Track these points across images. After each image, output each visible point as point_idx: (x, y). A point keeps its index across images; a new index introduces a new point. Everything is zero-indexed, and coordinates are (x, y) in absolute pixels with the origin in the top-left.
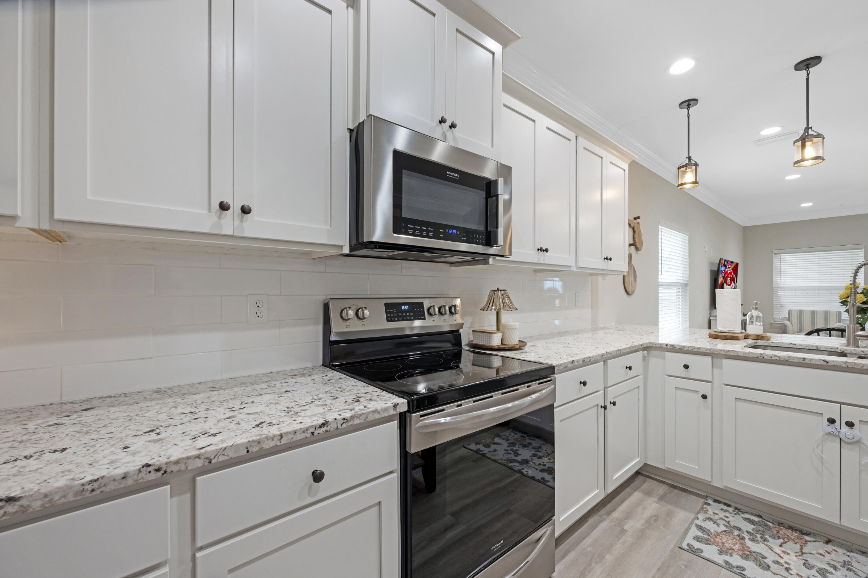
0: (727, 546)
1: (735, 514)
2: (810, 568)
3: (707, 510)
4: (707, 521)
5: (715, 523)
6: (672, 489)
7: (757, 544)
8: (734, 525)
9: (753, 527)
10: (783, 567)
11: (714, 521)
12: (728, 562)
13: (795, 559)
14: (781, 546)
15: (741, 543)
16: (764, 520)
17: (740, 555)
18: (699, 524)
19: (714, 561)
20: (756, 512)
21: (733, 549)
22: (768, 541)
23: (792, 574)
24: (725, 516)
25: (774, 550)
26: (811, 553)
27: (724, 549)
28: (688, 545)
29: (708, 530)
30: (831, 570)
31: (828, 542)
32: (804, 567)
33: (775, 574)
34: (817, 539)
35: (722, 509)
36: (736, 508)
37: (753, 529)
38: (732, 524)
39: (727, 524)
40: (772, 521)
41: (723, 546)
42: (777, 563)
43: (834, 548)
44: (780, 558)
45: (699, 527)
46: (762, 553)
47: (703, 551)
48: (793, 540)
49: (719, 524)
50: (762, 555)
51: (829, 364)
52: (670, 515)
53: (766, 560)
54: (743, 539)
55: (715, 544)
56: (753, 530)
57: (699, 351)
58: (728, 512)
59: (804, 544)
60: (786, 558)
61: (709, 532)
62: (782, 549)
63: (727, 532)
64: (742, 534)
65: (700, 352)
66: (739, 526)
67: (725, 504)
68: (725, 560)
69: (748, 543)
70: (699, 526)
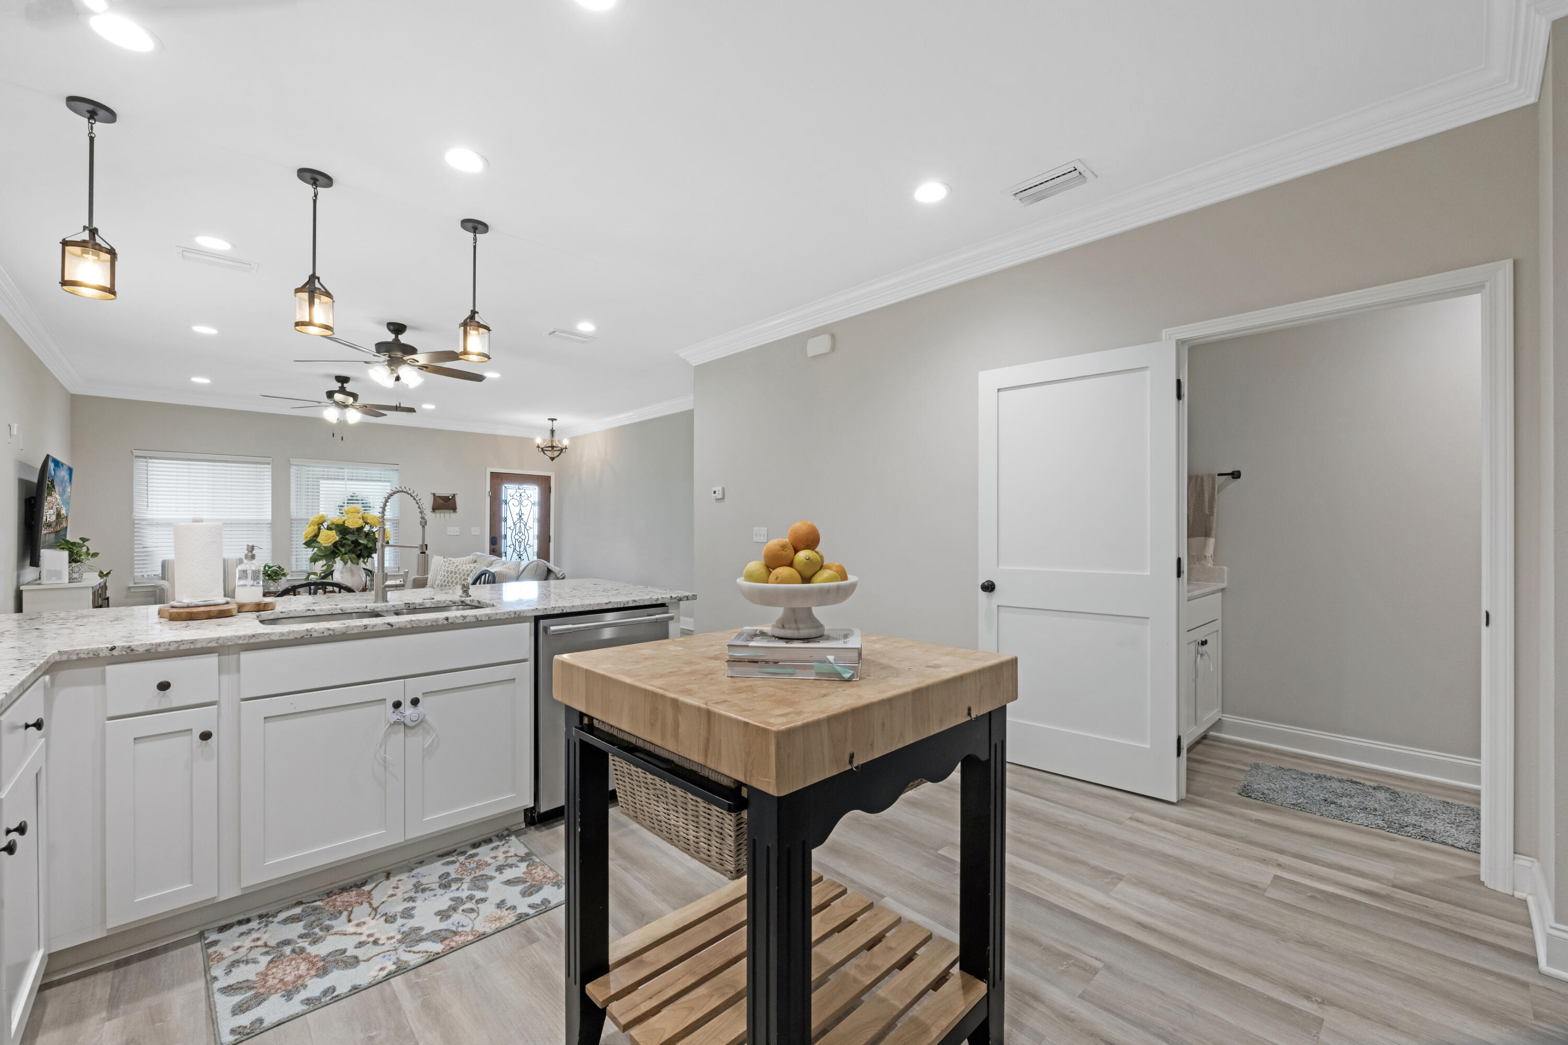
0: (289, 978)
1: (266, 926)
2: (393, 920)
3: (219, 955)
4: (233, 969)
5: (247, 962)
6: (122, 970)
7: (324, 942)
8: (276, 942)
9: (302, 923)
10: (371, 944)
11: (243, 961)
12: (308, 999)
13: (373, 922)
14: (349, 921)
15: (304, 959)
16: (308, 905)
17: (316, 975)
18: (225, 985)
19: (288, 1017)
20: (290, 901)
21: (301, 976)
22: (332, 927)
23: (383, 944)
24: (254, 941)
25: (347, 933)
26: (383, 903)
27: (290, 988)
28: (233, 1031)
29: (245, 981)
30: (411, 904)
31: (388, 876)
32: (388, 925)
33: (368, 960)
34: (377, 880)
35: (242, 934)
36: (261, 917)
37: (305, 927)
38: (272, 943)
39: (267, 949)
40: (318, 898)
41: (285, 984)
42: (361, 944)
43: (397, 878)
44: (358, 936)
45: (228, 990)
46: (337, 948)
47: (263, 1017)
48: (357, 902)
49: (256, 959)
50: (340, 950)
51: (394, 627)
52: (156, 1016)
53: (348, 954)
54: (302, 950)
55: (271, 991)
56: (304, 929)
57: (192, 647)
58: (253, 932)
59: (369, 897)
60: (364, 929)
61: (249, 984)
62: (354, 922)
63: (275, 959)
64: (297, 945)
65: (195, 649)
66: (284, 938)
67: (240, 923)
68: (302, 1002)
69: (313, 950)
70: (225, 988)
